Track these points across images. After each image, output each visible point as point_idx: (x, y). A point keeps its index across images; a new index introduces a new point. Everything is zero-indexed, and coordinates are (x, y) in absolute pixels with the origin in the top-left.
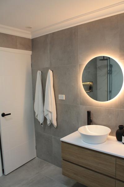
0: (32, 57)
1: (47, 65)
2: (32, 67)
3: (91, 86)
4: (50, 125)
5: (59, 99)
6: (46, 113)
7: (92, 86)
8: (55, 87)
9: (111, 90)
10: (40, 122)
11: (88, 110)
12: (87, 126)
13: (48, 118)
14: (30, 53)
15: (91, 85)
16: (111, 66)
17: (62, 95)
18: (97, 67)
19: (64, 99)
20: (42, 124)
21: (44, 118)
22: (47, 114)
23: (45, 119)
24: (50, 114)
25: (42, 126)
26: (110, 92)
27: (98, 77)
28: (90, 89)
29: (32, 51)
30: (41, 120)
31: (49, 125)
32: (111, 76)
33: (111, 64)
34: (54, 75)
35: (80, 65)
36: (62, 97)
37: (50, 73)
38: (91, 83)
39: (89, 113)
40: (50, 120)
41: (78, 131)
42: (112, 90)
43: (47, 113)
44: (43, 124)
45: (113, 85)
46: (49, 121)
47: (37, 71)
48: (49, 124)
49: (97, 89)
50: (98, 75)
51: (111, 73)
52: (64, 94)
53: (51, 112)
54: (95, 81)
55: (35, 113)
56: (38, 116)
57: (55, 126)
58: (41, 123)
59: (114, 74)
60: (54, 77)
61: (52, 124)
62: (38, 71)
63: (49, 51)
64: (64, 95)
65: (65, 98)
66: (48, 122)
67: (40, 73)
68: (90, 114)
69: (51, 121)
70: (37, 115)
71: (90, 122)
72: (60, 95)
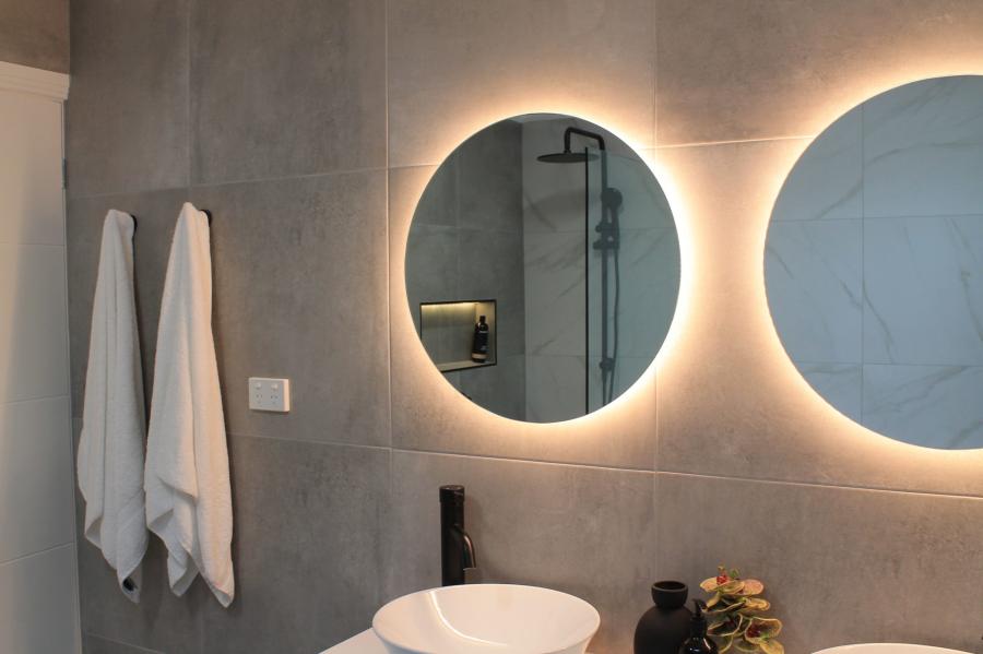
0: (73, 113)
1: (169, 170)
2: (66, 185)
3: (486, 327)
4: (190, 592)
5: (253, 405)
6: (156, 504)
7: (491, 329)
8: (224, 321)
9: (610, 354)
10: (114, 572)
11: (450, 481)
12: (436, 597)
13: (177, 541)
14: (57, 84)
15: (482, 319)
16: (612, 200)
17: (274, 382)
18: (526, 204)
19: (287, 408)
20: (128, 584)
21: (143, 539)
22: (168, 515)
23: (154, 550)
24: (184, 512)
25: (129, 601)
26: (608, 365)
27: (528, 272)
28: (476, 350)
29: (73, 71)
30: (123, 556)
31: (179, 594)
32: (611, 260)
33: (610, 185)
34: (220, 240)
35: (397, 176)
36: (273, 393)
37: (193, 226)
38: (480, 309)
39: (453, 503)
40: (189, 557)
41: (370, 630)
42: (622, 350)
43: (166, 508)
44: (138, 582)
45: (621, 318)
46: (183, 560)
47: (106, 214)
48: (179, 583)
49: (522, 350)
50: (527, 259)
51: (615, 246)
52: (284, 376)
53: (193, 501)
54: (509, 292)
55: (80, 505)
56: (105, 531)
57: (225, 596)
58: (122, 577)
59: (630, 250)
60: (220, 256)
61: (199, 586)
62: (112, 213)
63: (185, 78)
64: (286, 382)
65: (294, 403)
66: (175, 572)
67: (121, 229)
68: (461, 510)
69: (192, 562)
70: (97, 523)
71: (458, 565)
72: (255, 383)
